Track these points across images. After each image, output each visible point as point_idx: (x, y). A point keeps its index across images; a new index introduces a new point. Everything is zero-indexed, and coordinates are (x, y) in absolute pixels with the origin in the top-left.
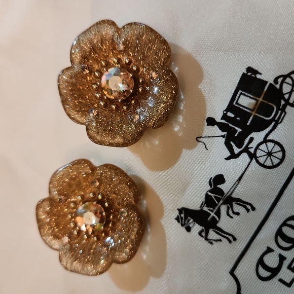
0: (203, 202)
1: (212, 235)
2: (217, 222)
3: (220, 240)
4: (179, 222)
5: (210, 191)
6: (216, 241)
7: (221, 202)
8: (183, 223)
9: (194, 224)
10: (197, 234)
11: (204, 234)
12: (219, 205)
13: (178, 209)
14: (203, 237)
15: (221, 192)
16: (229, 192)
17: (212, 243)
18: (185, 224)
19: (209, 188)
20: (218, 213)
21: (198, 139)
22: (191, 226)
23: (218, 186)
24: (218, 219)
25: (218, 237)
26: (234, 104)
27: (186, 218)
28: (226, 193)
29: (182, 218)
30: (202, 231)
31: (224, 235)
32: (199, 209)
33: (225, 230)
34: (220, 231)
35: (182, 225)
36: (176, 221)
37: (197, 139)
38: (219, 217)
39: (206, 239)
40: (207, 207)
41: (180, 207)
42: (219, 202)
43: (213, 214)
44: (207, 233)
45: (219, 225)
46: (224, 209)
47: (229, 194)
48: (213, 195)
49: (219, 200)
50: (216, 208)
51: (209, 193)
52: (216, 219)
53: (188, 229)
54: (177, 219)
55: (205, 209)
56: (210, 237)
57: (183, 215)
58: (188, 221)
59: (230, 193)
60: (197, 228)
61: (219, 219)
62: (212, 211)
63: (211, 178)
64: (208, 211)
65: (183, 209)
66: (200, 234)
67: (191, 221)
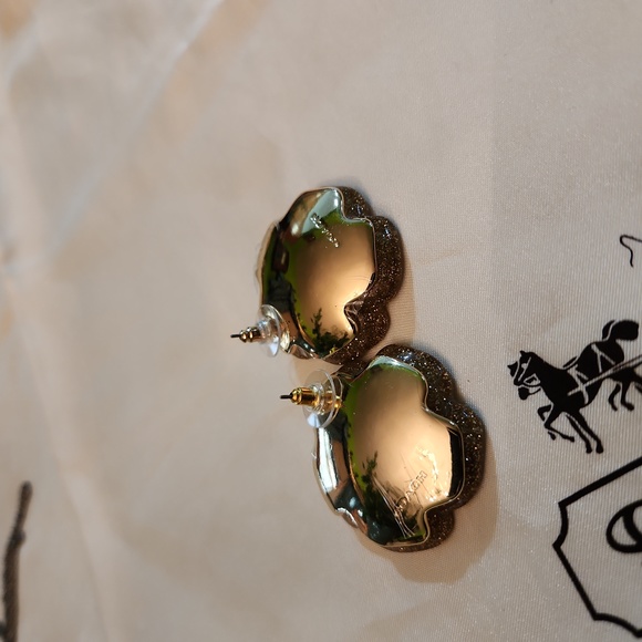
0: (574, 359)
1: (563, 423)
2: (584, 406)
3: (572, 439)
4: (512, 374)
5: (598, 344)
6: (565, 437)
7: (610, 372)
8: (519, 379)
9: (540, 390)
11: (548, 416)
12: (603, 376)
13: (522, 352)
14: (543, 419)
15: (618, 354)
16: (633, 360)
17: (553, 437)
18: (521, 383)
19: (599, 338)
20: (593, 391)
21: (625, 240)
22: (532, 390)
23: (619, 342)
24: (587, 401)
25: (571, 432)
27: (529, 373)
28: (627, 359)
29: (521, 370)
30: (547, 408)
31: (584, 433)
32: (561, 367)
34: (580, 423)
35: (516, 383)
36: (509, 370)
37: (621, 237)
38: (591, 398)
39: (548, 425)
40: (577, 369)
42: (604, 371)
43: (582, 388)
44: (554, 417)
45: (583, 411)
46: (608, 387)
47: (631, 365)
48: (599, 353)
49: (606, 366)
50: (594, 381)
51: (594, 348)
52: (583, 399)
53: (524, 394)
54: (513, 368)
55: (573, 372)
56: (555, 425)
57: (525, 366)
58: (530, 381)
59: (634, 363)
60: (540, 399)
61: (590, 402)
62: (584, 382)
63: (611, 322)
64: (576, 379)
65: (532, 355)
66: (541, 411)
67: (534, 383)
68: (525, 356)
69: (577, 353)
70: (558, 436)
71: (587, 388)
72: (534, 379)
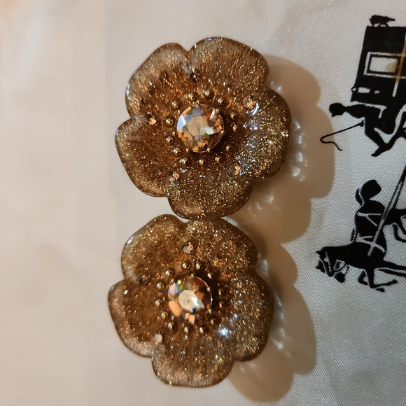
0: (354, 231)
1: (380, 276)
2: (384, 255)
3: (395, 282)
4: (323, 271)
5: (360, 210)
6: (389, 284)
7: (382, 221)
8: (330, 271)
9: (348, 267)
10: (357, 282)
11: (367, 279)
12: (380, 227)
13: (318, 252)
14: (366, 284)
15: (378, 207)
16: (390, 204)
17: (382, 290)
18: (334, 272)
19: (357, 206)
20: (382, 241)
21: (325, 140)
22: (344, 272)
23: (372, 199)
24: (384, 251)
25: (390, 277)
26: (365, 73)
27: (333, 262)
29: (326, 263)
30: (363, 275)
31: (399, 271)
32: (350, 243)
33: (398, 263)
34: (391, 268)
35: (330, 275)
36: (319, 271)
37: (321, 140)
38: (385, 246)
39: (373, 286)
40: (361, 236)
41: (319, 248)
42: (378, 223)
43: (373, 245)
44: (371, 277)
45: (386, 259)
46: (388, 231)
47: (391, 207)
48: (366, 215)
49: (377, 220)
50: (377, 234)
51: (360, 214)
52: (380, 251)
53: (341, 278)
54: (320, 267)
55: (360, 239)
56: (377, 281)
57: (327, 260)
58: (338, 267)
59: (392, 204)
60: (353, 273)
61: (386, 249)
62: (371, 240)
63: (358, 190)
64: (365, 242)
65: (326, 249)
66: (361, 280)
67: (341, 266)
68: (322, 253)
69: (353, 226)
70: (385, 287)
71: (377, 243)
72: (339, 263)
